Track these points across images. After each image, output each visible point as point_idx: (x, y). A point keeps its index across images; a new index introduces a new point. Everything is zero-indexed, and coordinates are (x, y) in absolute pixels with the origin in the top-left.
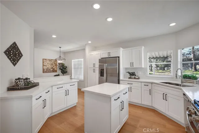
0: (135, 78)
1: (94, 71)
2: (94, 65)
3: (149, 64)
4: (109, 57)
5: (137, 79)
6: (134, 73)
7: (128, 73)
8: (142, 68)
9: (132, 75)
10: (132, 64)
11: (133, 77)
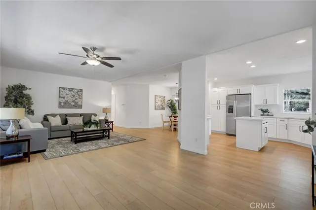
0: (268, 115)
1: (219, 108)
2: (219, 102)
3: (284, 101)
4: (239, 93)
5: (271, 116)
6: (267, 110)
7: (260, 110)
8: (277, 105)
9: (265, 112)
10: (265, 101)
11: (266, 114)
